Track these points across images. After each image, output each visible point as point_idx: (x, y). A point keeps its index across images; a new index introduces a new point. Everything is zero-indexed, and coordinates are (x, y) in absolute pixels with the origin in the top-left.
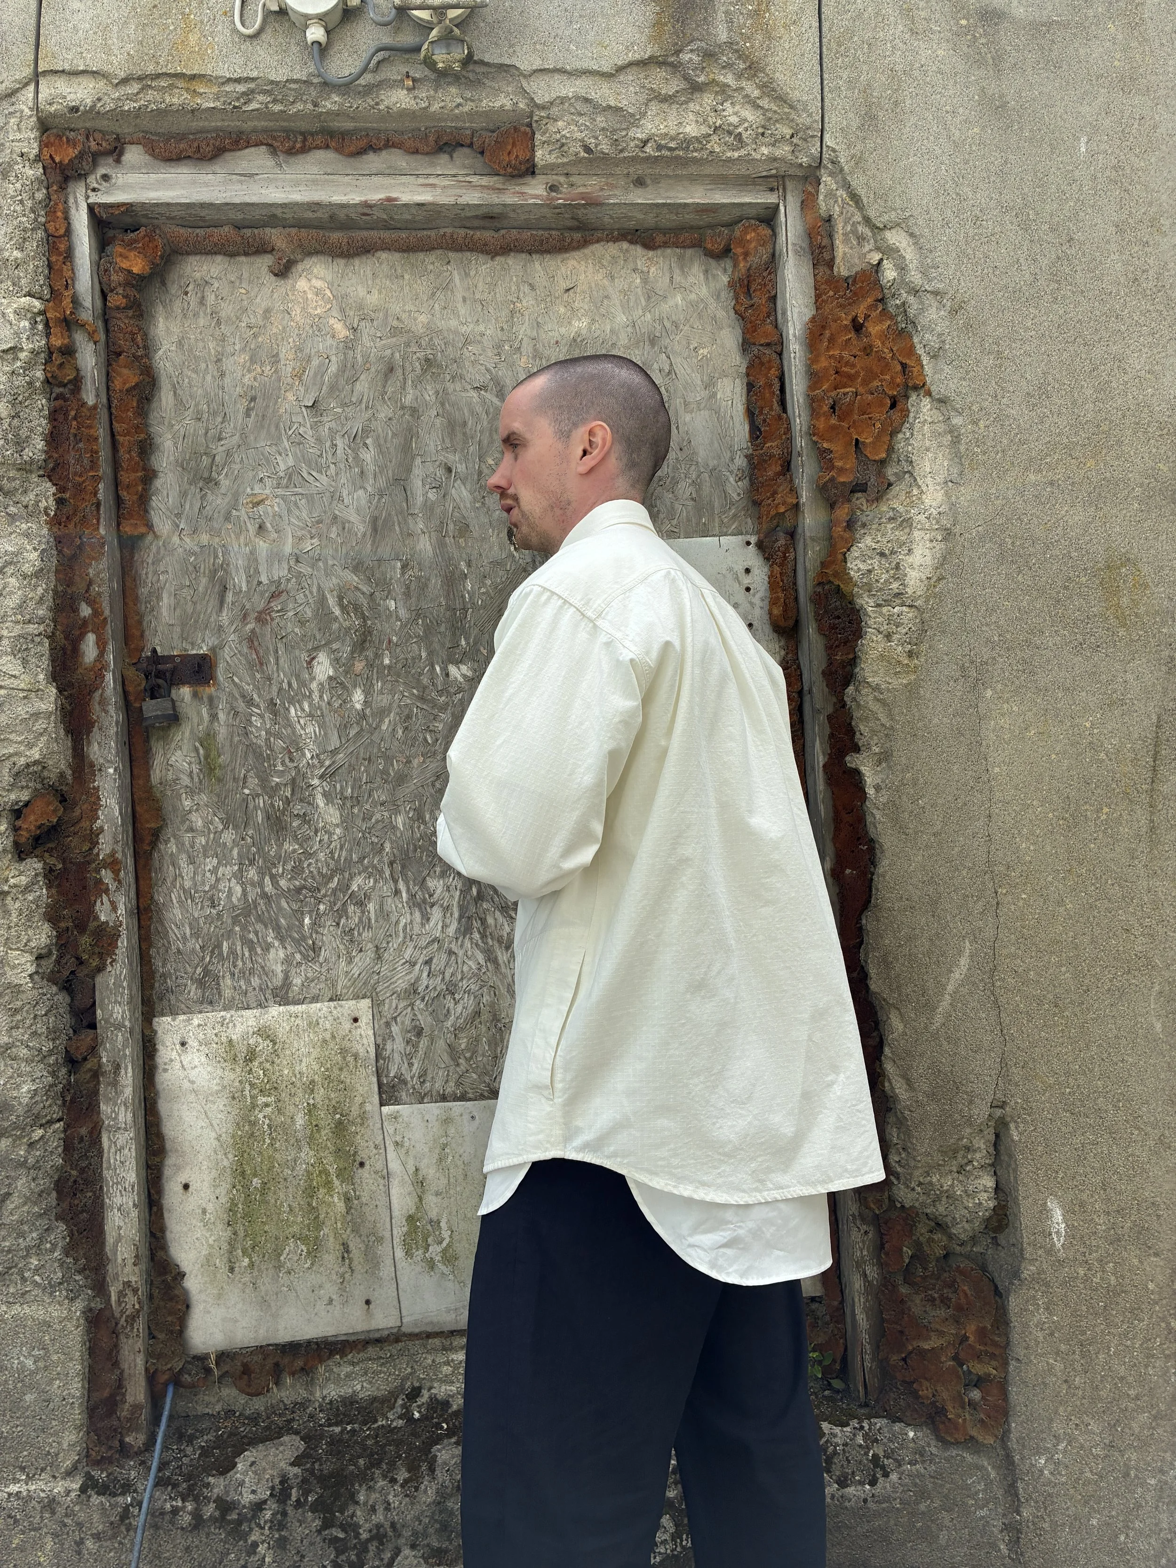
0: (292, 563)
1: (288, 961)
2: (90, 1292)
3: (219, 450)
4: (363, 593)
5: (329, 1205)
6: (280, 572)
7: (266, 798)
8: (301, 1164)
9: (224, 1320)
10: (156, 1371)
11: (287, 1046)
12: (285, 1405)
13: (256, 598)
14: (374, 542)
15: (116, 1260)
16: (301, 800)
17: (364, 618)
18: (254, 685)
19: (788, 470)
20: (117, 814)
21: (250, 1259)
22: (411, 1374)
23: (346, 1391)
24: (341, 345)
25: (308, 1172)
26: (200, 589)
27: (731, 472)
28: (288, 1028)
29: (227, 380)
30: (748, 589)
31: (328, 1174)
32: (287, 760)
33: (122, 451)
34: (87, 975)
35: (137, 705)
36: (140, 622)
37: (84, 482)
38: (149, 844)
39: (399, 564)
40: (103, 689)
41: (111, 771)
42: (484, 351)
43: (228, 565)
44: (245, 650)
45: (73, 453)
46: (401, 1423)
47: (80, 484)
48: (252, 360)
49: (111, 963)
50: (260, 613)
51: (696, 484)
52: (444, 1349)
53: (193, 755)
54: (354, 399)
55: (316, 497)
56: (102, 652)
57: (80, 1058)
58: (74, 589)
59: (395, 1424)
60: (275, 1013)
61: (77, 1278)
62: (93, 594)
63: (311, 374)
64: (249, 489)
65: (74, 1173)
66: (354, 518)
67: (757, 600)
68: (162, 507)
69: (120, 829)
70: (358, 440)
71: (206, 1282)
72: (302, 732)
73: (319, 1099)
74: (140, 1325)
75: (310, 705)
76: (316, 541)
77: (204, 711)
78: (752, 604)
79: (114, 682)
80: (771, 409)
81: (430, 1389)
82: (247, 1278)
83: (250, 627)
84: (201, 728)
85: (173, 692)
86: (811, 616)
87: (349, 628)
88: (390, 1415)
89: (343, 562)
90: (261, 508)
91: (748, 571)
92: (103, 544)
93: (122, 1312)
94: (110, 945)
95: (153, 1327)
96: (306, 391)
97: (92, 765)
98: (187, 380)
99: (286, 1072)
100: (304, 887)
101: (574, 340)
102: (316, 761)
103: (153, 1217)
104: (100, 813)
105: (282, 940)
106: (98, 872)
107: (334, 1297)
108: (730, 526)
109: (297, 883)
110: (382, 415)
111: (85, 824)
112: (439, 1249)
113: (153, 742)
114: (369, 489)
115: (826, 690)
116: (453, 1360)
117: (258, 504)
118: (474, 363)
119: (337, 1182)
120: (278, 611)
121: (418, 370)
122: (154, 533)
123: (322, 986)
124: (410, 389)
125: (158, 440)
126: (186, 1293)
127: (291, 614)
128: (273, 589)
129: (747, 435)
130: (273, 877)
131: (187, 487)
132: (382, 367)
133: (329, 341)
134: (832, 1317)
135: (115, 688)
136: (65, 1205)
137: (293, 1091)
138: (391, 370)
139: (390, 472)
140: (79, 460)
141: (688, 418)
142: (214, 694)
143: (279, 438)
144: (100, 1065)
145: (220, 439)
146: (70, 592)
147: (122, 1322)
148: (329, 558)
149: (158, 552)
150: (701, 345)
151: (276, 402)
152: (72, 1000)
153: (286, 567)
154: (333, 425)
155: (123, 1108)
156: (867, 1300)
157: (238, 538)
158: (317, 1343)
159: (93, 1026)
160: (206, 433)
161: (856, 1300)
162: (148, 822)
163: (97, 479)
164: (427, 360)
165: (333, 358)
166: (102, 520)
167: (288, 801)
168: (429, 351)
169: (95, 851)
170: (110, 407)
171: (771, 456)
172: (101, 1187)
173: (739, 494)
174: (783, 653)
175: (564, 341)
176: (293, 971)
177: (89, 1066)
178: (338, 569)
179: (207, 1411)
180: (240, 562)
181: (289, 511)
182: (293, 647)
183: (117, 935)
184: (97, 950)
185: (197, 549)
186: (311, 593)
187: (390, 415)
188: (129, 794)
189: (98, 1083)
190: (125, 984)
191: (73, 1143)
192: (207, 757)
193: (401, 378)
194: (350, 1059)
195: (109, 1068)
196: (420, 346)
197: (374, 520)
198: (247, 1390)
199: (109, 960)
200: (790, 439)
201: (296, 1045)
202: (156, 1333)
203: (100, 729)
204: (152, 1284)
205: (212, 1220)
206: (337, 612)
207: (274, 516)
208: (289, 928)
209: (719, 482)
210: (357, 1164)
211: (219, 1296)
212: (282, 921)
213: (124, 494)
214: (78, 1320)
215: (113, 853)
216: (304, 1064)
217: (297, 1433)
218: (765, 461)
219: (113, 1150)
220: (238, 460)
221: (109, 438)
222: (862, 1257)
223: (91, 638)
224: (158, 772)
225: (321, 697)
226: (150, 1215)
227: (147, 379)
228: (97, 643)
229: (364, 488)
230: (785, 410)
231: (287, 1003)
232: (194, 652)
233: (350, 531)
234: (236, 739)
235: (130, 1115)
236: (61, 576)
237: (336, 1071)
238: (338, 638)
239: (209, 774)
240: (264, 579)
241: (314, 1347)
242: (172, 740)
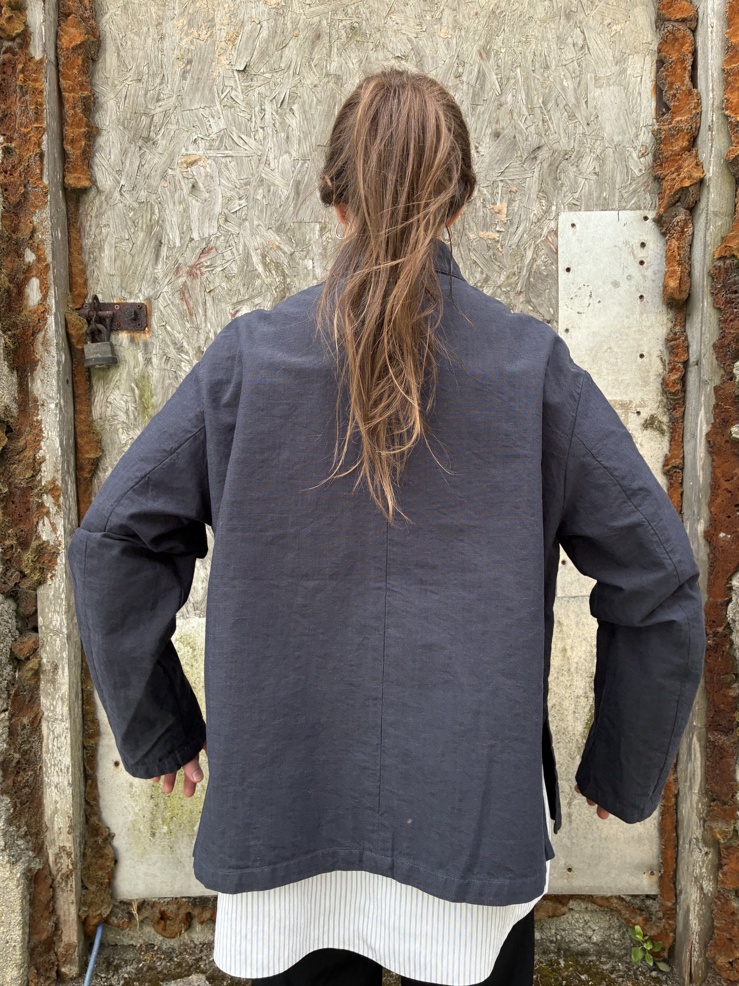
0: (221, 221)
2: (31, 853)
3: (157, 110)
4: (284, 253)
6: (210, 230)
9: (146, 874)
10: (88, 916)
12: (196, 945)
13: (188, 253)
14: (296, 205)
15: (53, 828)
17: (284, 276)
18: (185, 334)
19: (693, 146)
20: (58, 445)
21: (169, 827)
24: (273, 11)
26: (138, 243)
27: (635, 148)
29: (167, 44)
30: (642, 263)
33: (67, 106)
34: (29, 588)
35: (79, 347)
36: (84, 271)
37: (29, 133)
38: (89, 472)
39: (318, 227)
40: (46, 331)
41: (53, 406)
42: (407, 20)
43: (163, 221)
44: (177, 301)
45: (18, 104)
47: (25, 135)
48: (190, 24)
49: (51, 577)
50: (191, 267)
51: (601, 159)
53: (129, 394)
54: (283, 65)
55: (245, 160)
56: (45, 297)
57: (23, 658)
58: (19, 235)
60: (195, 624)
61: (19, 842)
62: (37, 241)
63: (243, 40)
64: (183, 151)
65: (17, 756)
66: (279, 181)
67: (649, 273)
68: (105, 163)
69: (60, 460)
70: (285, 105)
71: (130, 844)
74: (73, 882)
76: (243, 202)
77: (140, 357)
78: (644, 276)
79: (56, 324)
80: (683, 84)
82: (166, 843)
83: (181, 280)
84: (136, 370)
85: (113, 337)
86: (707, 289)
87: (271, 285)
89: (267, 222)
90: (194, 168)
91: (643, 245)
92: (46, 193)
93: (58, 871)
94: (50, 561)
95: (85, 880)
96: (238, 55)
97: (36, 401)
98: (129, 43)
101: (493, 12)
103: (88, 789)
104: (42, 443)
106: (40, 496)
108: (630, 201)
110: (309, 82)
111: (28, 453)
113: (94, 381)
114: (294, 154)
115: (715, 362)
117: (192, 164)
118: (396, 32)
120: (207, 267)
121: (344, 39)
122: (97, 188)
124: (335, 57)
125: (102, 100)
126: (115, 851)
127: (219, 269)
128: (204, 245)
129: (653, 112)
131: (127, 145)
132: (310, 34)
133: (262, 7)
134: (664, 914)
135: (56, 331)
136: (10, 782)
138: (318, 37)
139: (313, 138)
140: (24, 112)
141: (598, 92)
142: (149, 340)
143: (213, 101)
144: (40, 664)
145: (158, 100)
146: (15, 237)
147: (59, 877)
148: (255, 218)
149: (101, 207)
150: (615, 21)
151: (211, 65)
152: (18, 606)
153: (215, 224)
154: (262, 89)
155: (60, 703)
156: (701, 909)
157: (173, 197)
159: (35, 629)
160: (146, 94)
161: (692, 908)
162: (88, 453)
163: (40, 131)
164: (353, 28)
165: (265, 24)
166: (45, 170)
168: (355, 19)
169: (38, 478)
170: (57, 65)
171: (680, 130)
172: (41, 767)
173: (640, 170)
174: (670, 325)
175: (483, 13)
177: (30, 666)
178: (263, 229)
179: (131, 942)
180: (175, 219)
181: (220, 172)
182: (219, 300)
183: (55, 554)
184: (38, 566)
185: (136, 205)
186: (237, 250)
187: (316, 82)
188: (71, 427)
189: (39, 680)
190: (63, 596)
191: (17, 730)
192: (141, 396)
193: (327, 45)
195: (47, 667)
196: (346, 14)
197: (298, 184)
198: (163, 934)
199: (50, 575)
200: (700, 114)
202: (88, 885)
203: (43, 368)
204: (86, 843)
205: (138, 793)
206: (260, 269)
207: (206, 176)
209: (623, 159)
211: (143, 855)
213: (68, 147)
214: (18, 880)
215: (54, 481)
217: (203, 972)
218: (673, 136)
219: (51, 737)
220: (175, 121)
221: (56, 94)
222: (701, 874)
223: (35, 283)
224: (98, 408)
226: (86, 786)
227: (92, 39)
228: (40, 288)
229: (289, 153)
230: (695, 85)
232: (132, 301)
233: (274, 194)
234: (167, 382)
235: (66, 709)
236: (8, 223)
238: (260, 294)
239: (143, 412)
240: (196, 236)
242: (111, 380)
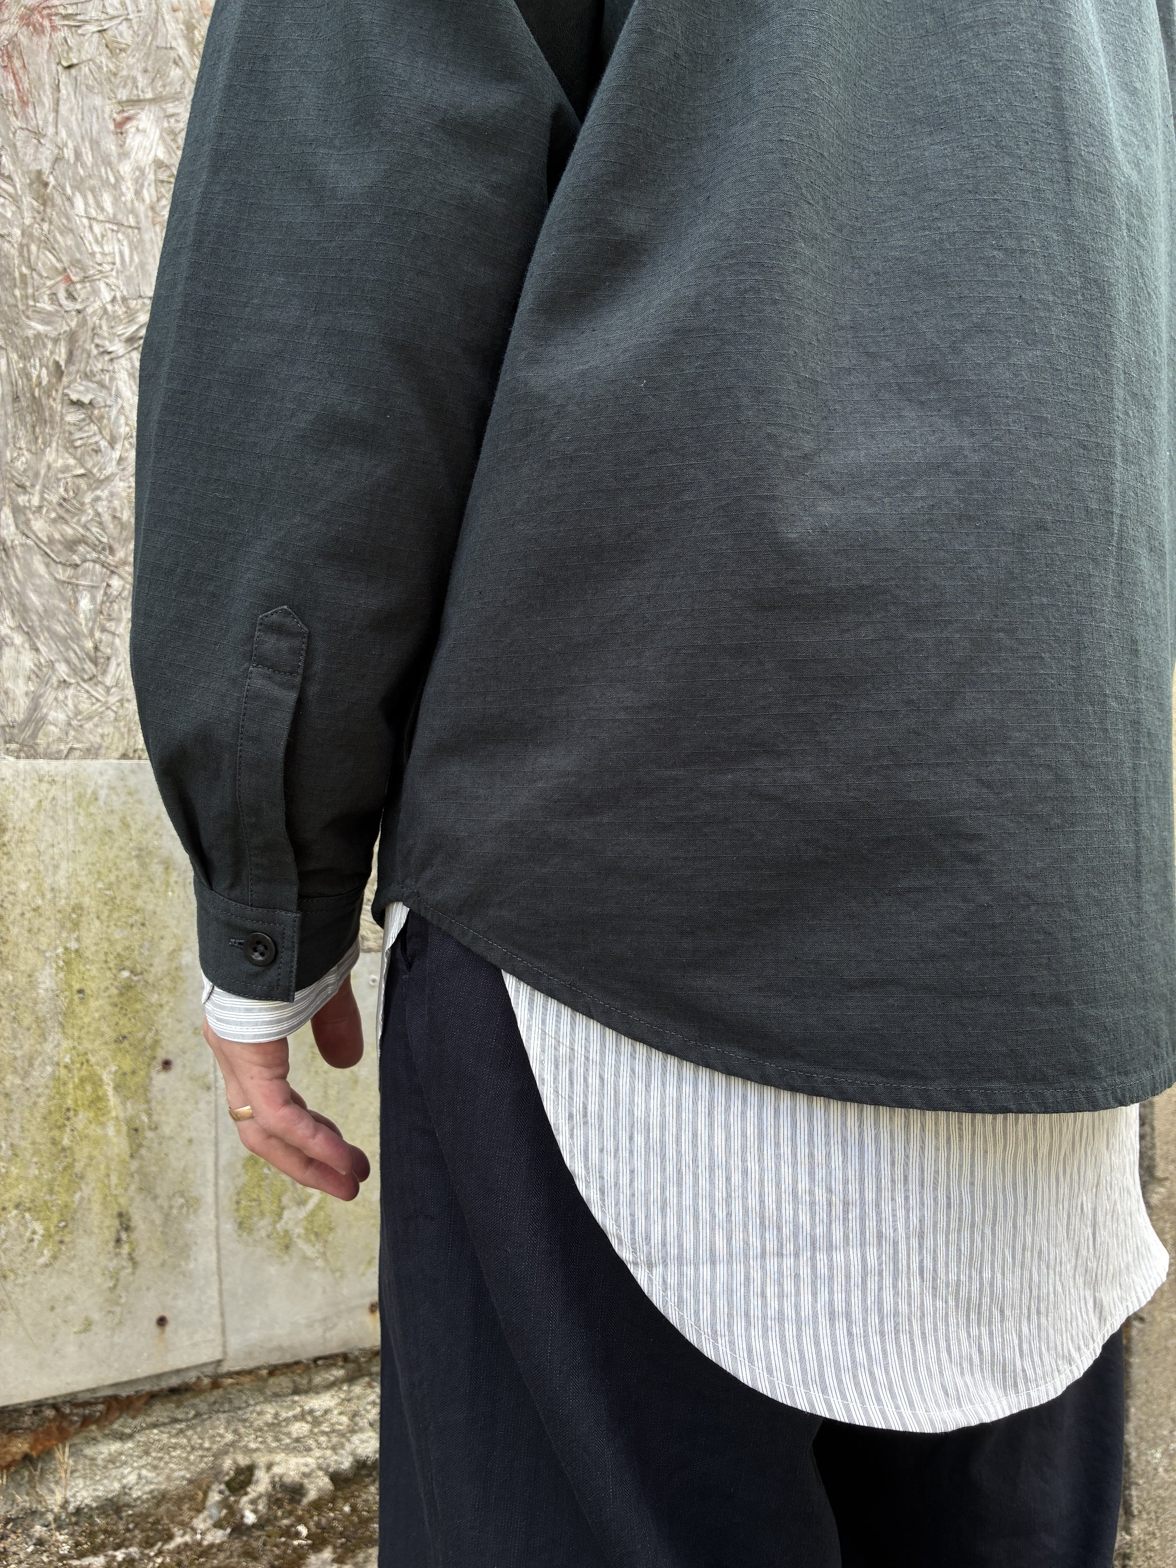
1: (40, 675)
5: (96, 1142)
7: (14, 356)
8: (43, 1064)
11: (28, 837)
16: (88, 376)
22: (233, 1444)
23: (110, 1487)
25: (56, 1078)
28: (33, 803)
31: (96, 1082)
32: (62, 295)
46: (218, 1536)
52: (296, 1391)
59: (209, 1539)
72: (97, 249)
73: (88, 940)
75: (116, 200)
81: (269, 1467)
88: (201, 1523)
99: (23, 886)
100: (83, 540)
102: (120, 310)
105: (30, 635)
107: (96, 1316)
109: (70, 531)
112: (302, 1213)
116: (311, 1412)
119: (113, 1099)
120: (66, 17)
123: (108, 730)
127: (93, 28)
130: (17, 510)
137: (36, 923)
158: (55, 1407)
167: (58, 371)
176: (50, 695)
182: (89, 88)
194: (156, 869)
201: (48, 837)
208: (49, 613)
210: (157, 1065)
212: (33, 597)
216: (62, 873)
225: (138, 193)
231: (35, 756)
237: (126, 888)
241: (50, 1413)
